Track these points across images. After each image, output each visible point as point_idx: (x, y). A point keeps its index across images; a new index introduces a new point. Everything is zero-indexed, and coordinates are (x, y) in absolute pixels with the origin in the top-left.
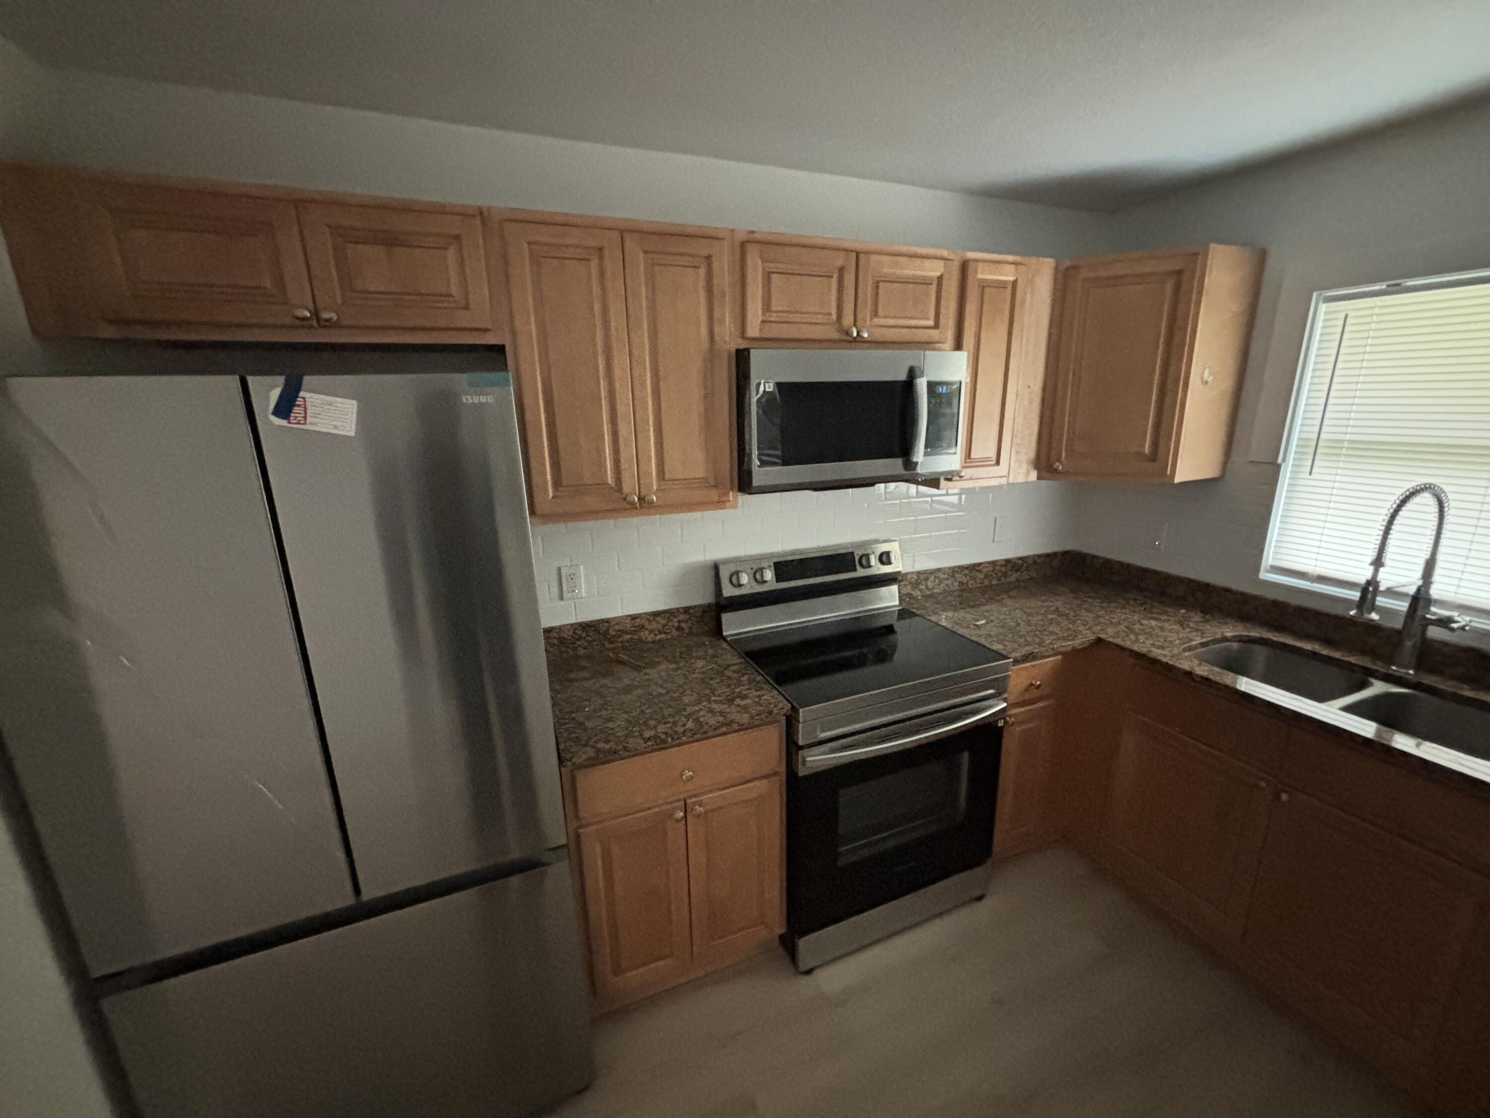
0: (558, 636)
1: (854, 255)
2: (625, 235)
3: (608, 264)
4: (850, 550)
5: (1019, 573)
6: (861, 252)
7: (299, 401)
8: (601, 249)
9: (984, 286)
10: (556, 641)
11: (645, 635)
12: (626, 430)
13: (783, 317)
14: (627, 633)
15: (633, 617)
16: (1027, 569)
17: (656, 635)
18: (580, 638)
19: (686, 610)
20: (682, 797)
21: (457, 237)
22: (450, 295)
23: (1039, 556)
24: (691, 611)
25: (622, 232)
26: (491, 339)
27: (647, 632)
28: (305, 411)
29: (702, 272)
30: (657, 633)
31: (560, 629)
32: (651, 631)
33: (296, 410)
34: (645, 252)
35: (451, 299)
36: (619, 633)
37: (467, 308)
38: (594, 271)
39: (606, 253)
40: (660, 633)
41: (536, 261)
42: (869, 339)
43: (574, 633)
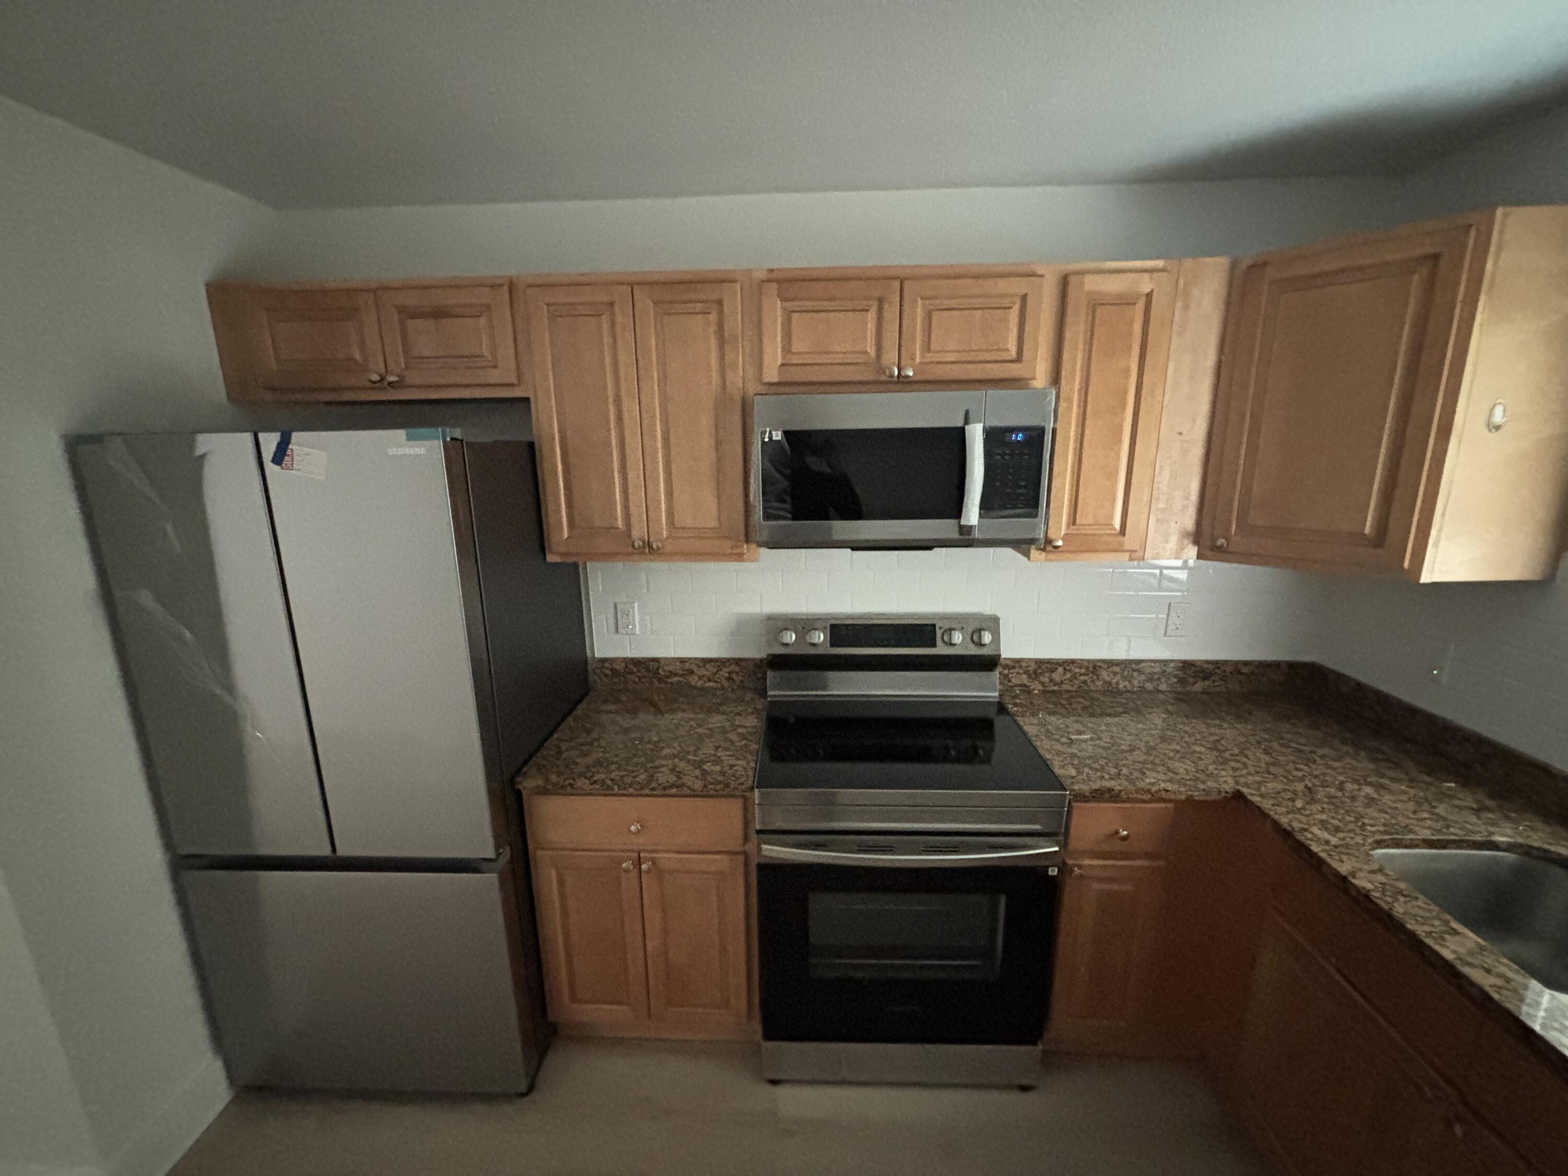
0: (610, 667)
1: (897, 284)
2: (635, 287)
3: (619, 319)
4: (934, 622)
5: (1207, 683)
6: (908, 279)
7: (289, 452)
8: (611, 304)
9: (1096, 304)
10: (608, 672)
11: (694, 680)
12: (635, 477)
13: (807, 359)
14: (676, 675)
15: (683, 661)
16: (1224, 678)
17: (705, 682)
18: (632, 673)
19: (738, 661)
20: (636, 848)
21: (488, 307)
22: (483, 356)
23: (1246, 663)
24: (744, 664)
25: (631, 285)
26: (518, 393)
27: (696, 678)
28: (292, 459)
29: (713, 317)
30: (706, 680)
31: (612, 660)
32: (700, 678)
33: (287, 458)
34: (656, 303)
35: (484, 359)
36: (668, 674)
37: (495, 367)
38: (606, 327)
39: (617, 308)
40: (709, 681)
41: (552, 318)
42: (917, 378)
43: (626, 667)
